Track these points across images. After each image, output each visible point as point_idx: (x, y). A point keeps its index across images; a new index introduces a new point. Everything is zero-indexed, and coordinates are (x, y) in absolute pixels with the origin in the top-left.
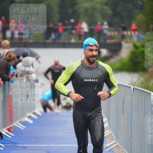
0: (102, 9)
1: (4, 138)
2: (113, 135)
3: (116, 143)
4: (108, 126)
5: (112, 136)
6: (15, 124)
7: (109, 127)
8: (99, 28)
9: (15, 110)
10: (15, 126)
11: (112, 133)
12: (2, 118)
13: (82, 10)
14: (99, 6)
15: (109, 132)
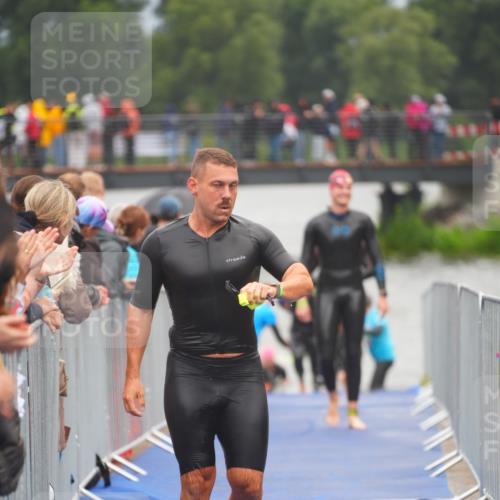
0: (424, 53)
1: (114, 482)
2: (471, 466)
3: (483, 495)
4: (451, 438)
5: (468, 469)
6: (147, 436)
7: (455, 440)
8: (416, 115)
9: (147, 390)
10: (147, 441)
11: (466, 460)
12: (108, 417)
13: (358, 58)
14: (413, 44)
15: (457, 455)
